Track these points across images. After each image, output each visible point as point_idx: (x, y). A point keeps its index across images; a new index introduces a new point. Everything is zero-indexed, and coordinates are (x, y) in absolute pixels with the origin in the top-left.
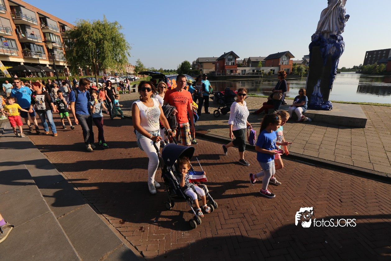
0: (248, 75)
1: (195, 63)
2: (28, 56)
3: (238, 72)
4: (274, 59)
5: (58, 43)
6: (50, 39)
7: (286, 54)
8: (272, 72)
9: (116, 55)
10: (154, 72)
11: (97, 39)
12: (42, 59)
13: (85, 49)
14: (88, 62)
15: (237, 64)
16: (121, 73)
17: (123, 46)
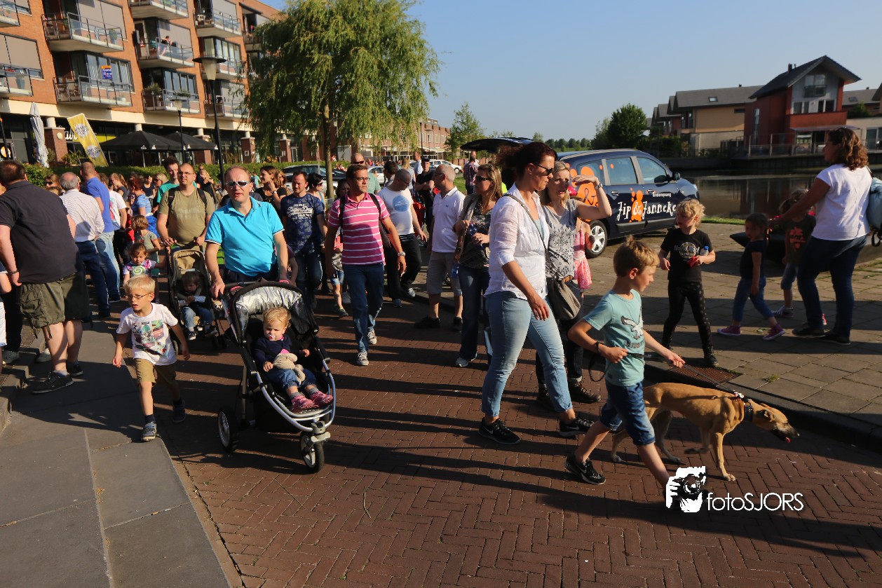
1: (664, 114)
2: (156, 105)
5: (233, 65)
6: (213, 54)
9: (393, 92)
12: (190, 115)
15: (844, 106)
16: (402, 153)
17: (419, 63)
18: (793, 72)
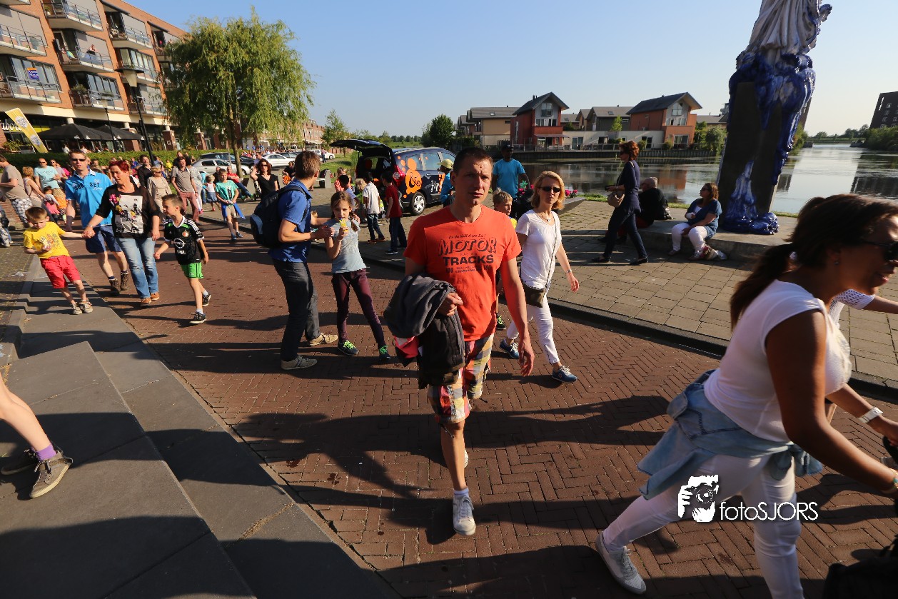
0: (588, 149)
1: (464, 122)
2: (84, 103)
3: (565, 142)
4: (651, 112)
5: (148, 72)
6: (130, 64)
7: (681, 100)
8: (646, 143)
9: (280, 100)
10: (367, 140)
11: (237, 63)
12: (115, 111)
13: (211, 87)
14: (217, 117)
15: (561, 123)
16: (292, 144)
17: (297, 81)
18: (536, 100)
